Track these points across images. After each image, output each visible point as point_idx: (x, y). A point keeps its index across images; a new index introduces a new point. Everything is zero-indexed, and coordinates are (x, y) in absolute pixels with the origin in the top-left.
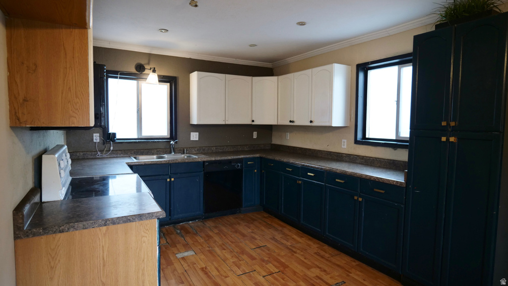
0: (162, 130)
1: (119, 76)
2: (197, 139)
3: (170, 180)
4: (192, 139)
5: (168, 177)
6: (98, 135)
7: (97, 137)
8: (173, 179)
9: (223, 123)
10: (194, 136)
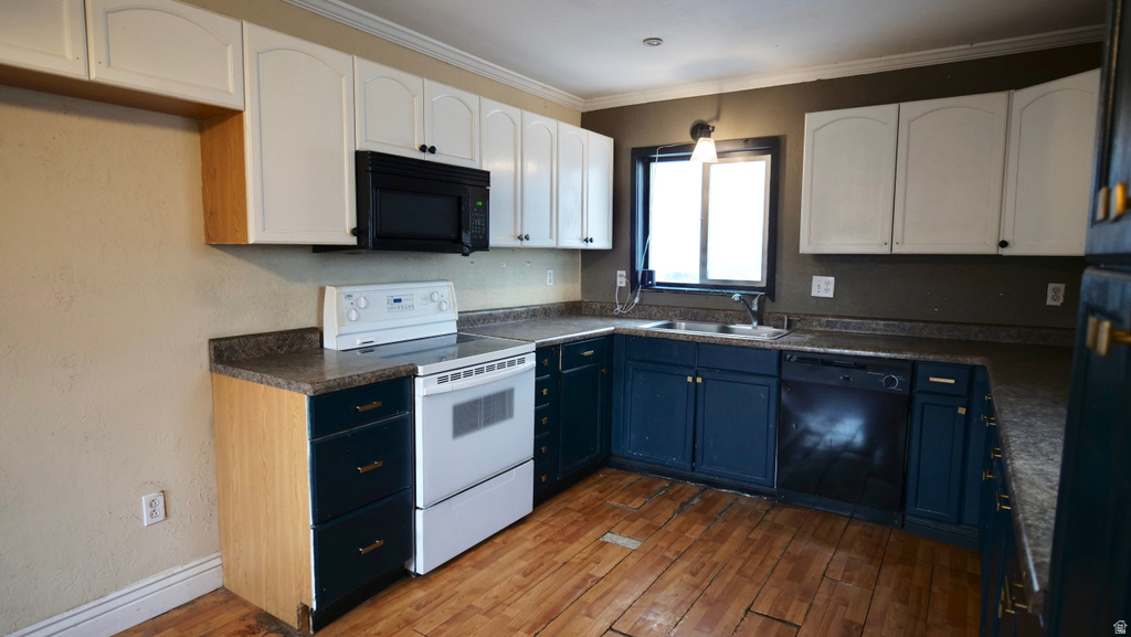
0: (750, 268)
1: (657, 156)
2: (830, 295)
3: (694, 380)
4: (814, 293)
5: (692, 372)
6: (624, 273)
7: (622, 279)
8: (699, 380)
9: (885, 250)
10: (823, 287)
